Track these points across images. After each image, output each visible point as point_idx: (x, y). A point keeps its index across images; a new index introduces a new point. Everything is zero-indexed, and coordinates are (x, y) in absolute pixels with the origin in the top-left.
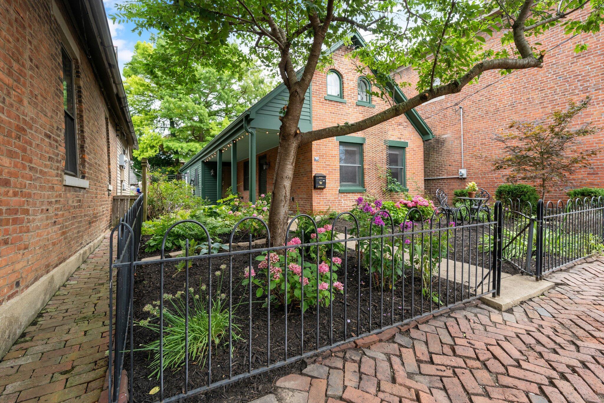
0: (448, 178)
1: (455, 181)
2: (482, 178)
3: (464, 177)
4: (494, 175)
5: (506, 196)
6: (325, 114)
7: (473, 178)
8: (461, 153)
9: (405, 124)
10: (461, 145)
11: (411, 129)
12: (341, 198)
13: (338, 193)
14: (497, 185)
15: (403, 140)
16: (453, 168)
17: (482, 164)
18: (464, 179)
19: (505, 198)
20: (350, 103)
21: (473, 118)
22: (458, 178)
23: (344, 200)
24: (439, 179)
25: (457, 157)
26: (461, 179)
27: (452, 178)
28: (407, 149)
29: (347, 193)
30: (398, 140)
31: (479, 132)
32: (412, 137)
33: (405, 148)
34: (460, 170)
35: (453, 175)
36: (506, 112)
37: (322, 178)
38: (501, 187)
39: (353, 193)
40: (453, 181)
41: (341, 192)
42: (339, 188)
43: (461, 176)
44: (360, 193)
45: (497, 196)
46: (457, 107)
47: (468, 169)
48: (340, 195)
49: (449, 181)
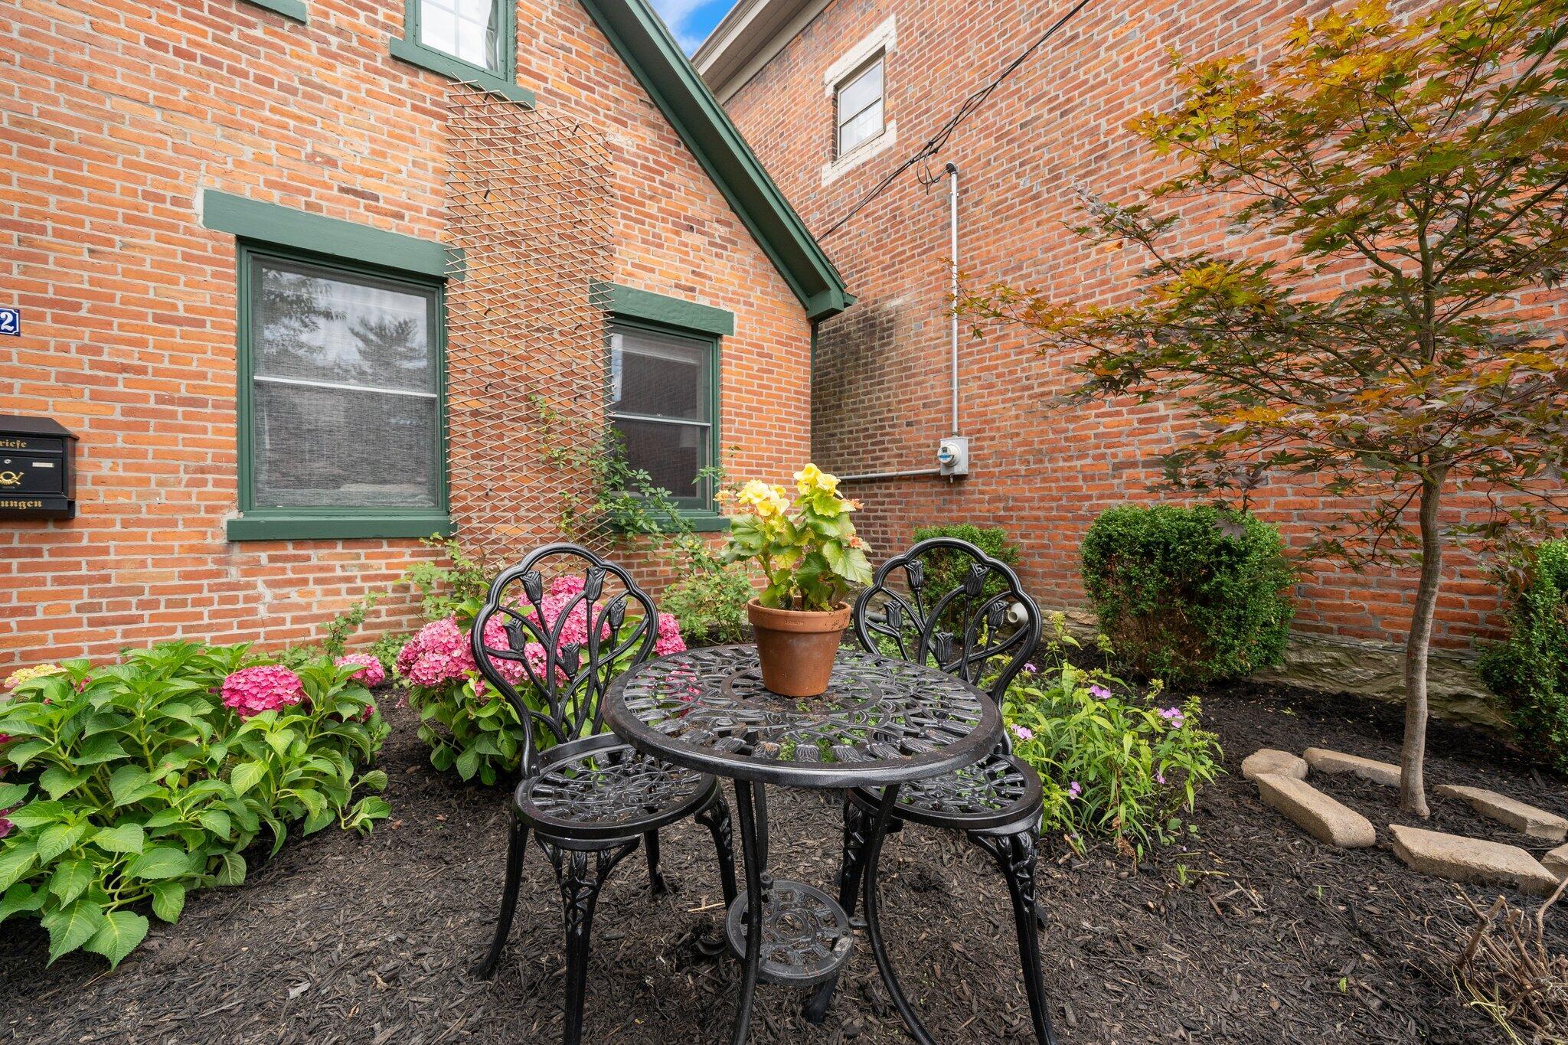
0: (901, 478)
1: (927, 487)
2: (1030, 475)
3: (958, 470)
4: (1078, 463)
5: (1135, 571)
6: (88, 39)
7: (991, 475)
8: (950, 368)
9: (723, 230)
10: (949, 335)
11: (749, 260)
12: (253, 569)
13: (222, 541)
14: (1091, 509)
15: (704, 301)
16: (919, 436)
17: (1030, 412)
18: (960, 478)
19: (1128, 578)
20: (339, 32)
21: (996, 209)
22: (936, 476)
23: (270, 584)
24: (872, 480)
25: (933, 387)
26: (947, 478)
27: (916, 478)
28: (727, 346)
29: (299, 542)
30: (681, 296)
31: (1020, 268)
32: (755, 296)
33: (717, 336)
34: (944, 443)
35: (920, 463)
36: (1138, 157)
37: (20, 445)
38: (1110, 520)
39: (350, 540)
40: (918, 487)
41: (241, 536)
42: (234, 515)
43: (949, 465)
44: (412, 539)
45: (1089, 564)
46: (937, 164)
47: (975, 435)
48: (238, 554)
49: (905, 488)
